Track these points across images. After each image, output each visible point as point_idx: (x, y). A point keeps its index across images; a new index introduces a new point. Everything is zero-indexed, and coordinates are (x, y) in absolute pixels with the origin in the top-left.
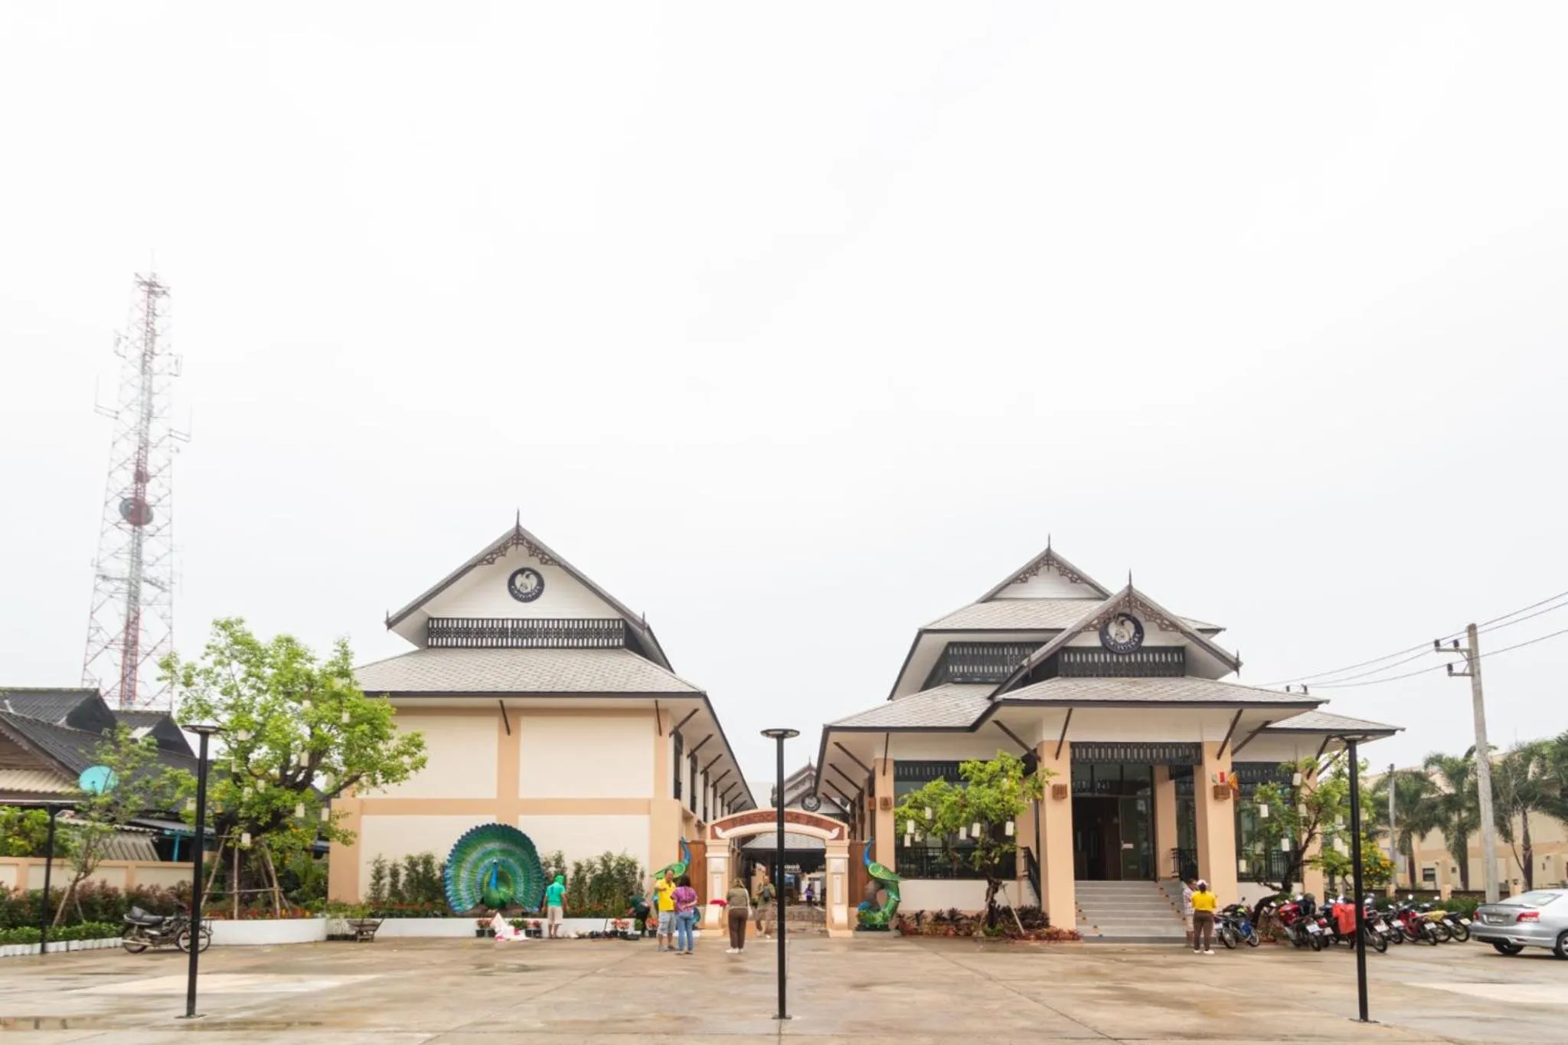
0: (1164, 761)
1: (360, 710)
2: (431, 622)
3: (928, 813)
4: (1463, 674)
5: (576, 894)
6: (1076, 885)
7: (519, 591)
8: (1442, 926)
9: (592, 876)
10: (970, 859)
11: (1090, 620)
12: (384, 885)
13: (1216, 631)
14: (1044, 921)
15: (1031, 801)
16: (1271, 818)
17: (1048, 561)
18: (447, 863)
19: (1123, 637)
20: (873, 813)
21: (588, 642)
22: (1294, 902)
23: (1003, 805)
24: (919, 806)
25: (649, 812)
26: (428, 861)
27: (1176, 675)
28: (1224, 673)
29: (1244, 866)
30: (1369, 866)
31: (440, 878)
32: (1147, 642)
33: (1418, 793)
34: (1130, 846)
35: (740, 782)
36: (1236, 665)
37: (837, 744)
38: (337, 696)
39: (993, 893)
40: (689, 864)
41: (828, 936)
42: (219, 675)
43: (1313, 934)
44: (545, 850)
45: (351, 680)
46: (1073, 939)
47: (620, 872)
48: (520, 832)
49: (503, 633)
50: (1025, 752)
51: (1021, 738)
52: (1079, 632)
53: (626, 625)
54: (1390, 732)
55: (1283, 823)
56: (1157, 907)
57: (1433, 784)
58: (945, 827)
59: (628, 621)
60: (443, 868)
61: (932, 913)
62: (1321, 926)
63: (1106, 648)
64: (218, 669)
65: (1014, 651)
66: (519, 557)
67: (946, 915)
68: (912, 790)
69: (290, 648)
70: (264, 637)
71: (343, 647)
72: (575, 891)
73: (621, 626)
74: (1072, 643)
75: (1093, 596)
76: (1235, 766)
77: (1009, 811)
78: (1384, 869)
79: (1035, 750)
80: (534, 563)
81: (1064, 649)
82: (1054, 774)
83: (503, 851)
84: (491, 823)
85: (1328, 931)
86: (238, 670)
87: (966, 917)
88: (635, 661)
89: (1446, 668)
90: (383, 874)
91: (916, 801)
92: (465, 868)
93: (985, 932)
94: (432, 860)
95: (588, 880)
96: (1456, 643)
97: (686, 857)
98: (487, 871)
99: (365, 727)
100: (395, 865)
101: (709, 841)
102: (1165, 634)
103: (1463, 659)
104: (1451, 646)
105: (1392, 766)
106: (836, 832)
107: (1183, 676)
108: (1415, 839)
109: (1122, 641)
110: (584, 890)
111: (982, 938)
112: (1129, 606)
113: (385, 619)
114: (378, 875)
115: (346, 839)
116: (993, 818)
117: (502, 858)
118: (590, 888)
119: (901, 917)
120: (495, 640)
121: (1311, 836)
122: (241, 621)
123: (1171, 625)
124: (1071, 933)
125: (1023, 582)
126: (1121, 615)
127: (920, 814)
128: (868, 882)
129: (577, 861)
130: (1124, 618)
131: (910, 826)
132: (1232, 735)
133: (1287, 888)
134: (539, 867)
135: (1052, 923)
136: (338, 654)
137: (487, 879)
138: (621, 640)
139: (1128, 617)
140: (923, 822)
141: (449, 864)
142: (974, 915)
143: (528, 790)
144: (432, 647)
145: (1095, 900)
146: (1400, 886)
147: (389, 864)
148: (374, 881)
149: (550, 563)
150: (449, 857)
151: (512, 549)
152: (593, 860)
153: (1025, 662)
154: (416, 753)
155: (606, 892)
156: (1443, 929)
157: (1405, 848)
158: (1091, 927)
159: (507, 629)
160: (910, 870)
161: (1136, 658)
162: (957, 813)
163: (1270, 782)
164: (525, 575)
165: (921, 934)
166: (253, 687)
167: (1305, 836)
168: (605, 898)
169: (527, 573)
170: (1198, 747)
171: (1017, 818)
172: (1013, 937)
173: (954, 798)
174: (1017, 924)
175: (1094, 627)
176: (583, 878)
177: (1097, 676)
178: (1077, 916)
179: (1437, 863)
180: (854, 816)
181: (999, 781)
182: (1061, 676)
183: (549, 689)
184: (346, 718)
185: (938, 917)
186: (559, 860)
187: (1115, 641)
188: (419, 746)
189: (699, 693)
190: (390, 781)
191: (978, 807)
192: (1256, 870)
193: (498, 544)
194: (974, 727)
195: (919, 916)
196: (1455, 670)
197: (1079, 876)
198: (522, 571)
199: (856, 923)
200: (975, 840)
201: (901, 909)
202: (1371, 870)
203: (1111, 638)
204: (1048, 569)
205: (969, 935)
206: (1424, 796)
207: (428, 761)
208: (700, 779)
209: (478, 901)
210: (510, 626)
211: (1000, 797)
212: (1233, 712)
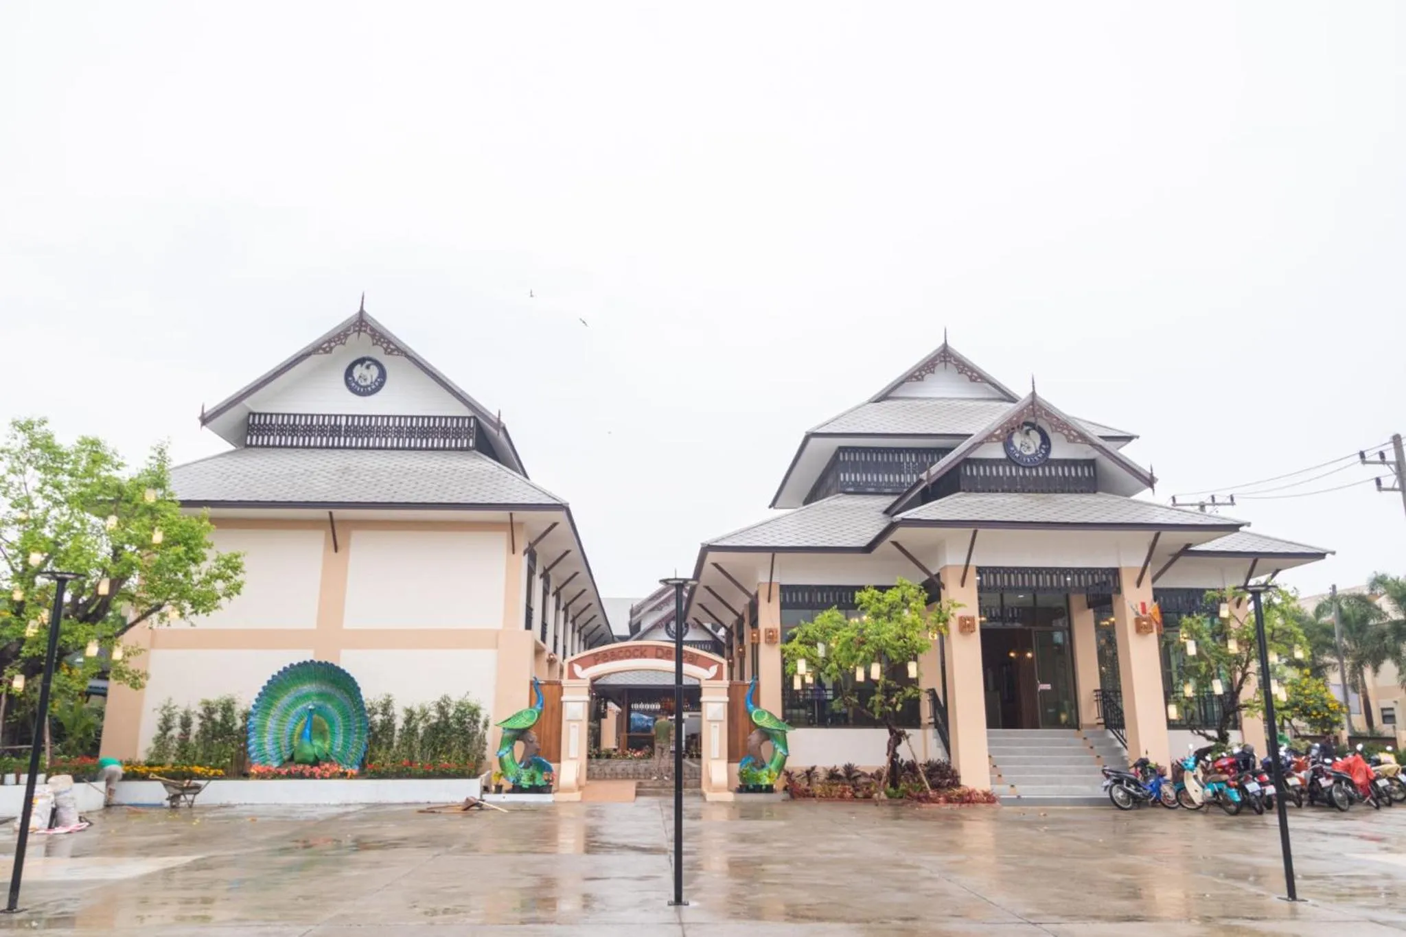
0: (1079, 590)
1: (176, 529)
2: (251, 417)
3: (821, 650)
4: (1393, 489)
5: (405, 748)
6: (989, 735)
7: (357, 383)
8: (1397, 783)
9: (426, 725)
10: (869, 705)
11: (992, 429)
12: (172, 738)
13: (1129, 438)
14: (955, 781)
15: (936, 637)
16: (1200, 656)
17: (945, 358)
18: (251, 709)
19: (1029, 448)
20: (755, 647)
21: (433, 442)
22: (1233, 756)
23: (905, 642)
24: (811, 643)
25: (497, 647)
26: (228, 708)
27: (1088, 492)
28: (1138, 490)
29: (1173, 712)
30: (1316, 709)
31: (241, 729)
32: (1055, 454)
33: (1364, 619)
34: (1048, 687)
35: (595, 604)
36: (1150, 482)
37: (716, 565)
38: (151, 510)
39: (896, 746)
40: (541, 710)
41: (705, 800)
42: (11, 484)
43: (1253, 794)
44: (371, 694)
45: (165, 490)
46: (988, 802)
47: (460, 721)
48: (343, 671)
49: (335, 431)
50: (927, 577)
51: (922, 561)
52: (981, 443)
53: (477, 423)
54: (1320, 556)
55: (1213, 661)
56: (1080, 762)
57: (1380, 609)
58: (840, 666)
59: (480, 419)
60: (246, 716)
61: (825, 769)
62: (1262, 784)
63: (1011, 460)
64: (11, 478)
65: (911, 457)
66: (360, 346)
67: (841, 772)
68: (802, 622)
69: (96, 453)
70: (66, 440)
71: (160, 453)
72: (405, 744)
73: (472, 425)
74: (975, 455)
75: (996, 396)
76: (1158, 594)
77: (912, 649)
78: (1332, 712)
79: (938, 575)
80: (378, 353)
81: (967, 461)
82: (960, 606)
83: (321, 695)
84: (308, 660)
85: (1271, 790)
86: (33, 478)
87: (864, 775)
88: (487, 464)
89: (1374, 482)
90: (171, 724)
91: (806, 635)
92: (273, 717)
93: (887, 793)
94: (233, 706)
95: (420, 731)
96: (1382, 455)
97: (538, 702)
98: (301, 718)
99: (181, 549)
100: (186, 713)
101: (565, 681)
102: (1073, 446)
103: (1392, 473)
104: (1378, 458)
105: (1334, 587)
106: (714, 670)
107: (1095, 492)
108: (1368, 672)
109: (1028, 453)
110: (417, 745)
111: (882, 801)
112: (1034, 416)
113: (199, 415)
114: (166, 726)
115: (136, 681)
116: (895, 657)
117: (320, 703)
118: (422, 741)
119: (788, 774)
120: (325, 439)
121: (1245, 675)
122: (44, 422)
123: (1078, 436)
124: (986, 794)
125: (918, 380)
126: (1026, 424)
127: (812, 651)
128: (750, 733)
129: (408, 707)
130: (1027, 428)
131: (802, 666)
132: (1152, 559)
133: (1223, 738)
134: (362, 715)
135: (963, 782)
136: (154, 462)
137: (298, 729)
138: (471, 441)
139: (1033, 426)
140: (815, 661)
141: (255, 711)
142: (874, 772)
143: (352, 620)
144: (251, 446)
145: (1011, 753)
146: (1357, 730)
147: (180, 711)
148: (160, 732)
149: (396, 353)
150: (254, 703)
151: (353, 337)
152: (427, 707)
153: (924, 476)
154: (232, 577)
155: (442, 747)
156: (1399, 786)
157: (1355, 684)
158: (1008, 786)
159: (340, 426)
160: (799, 716)
161: (1044, 471)
162: (854, 652)
163: (1195, 615)
164: (365, 365)
165: (814, 796)
166: (47, 497)
167: (1239, 675)
168: (440, 752)
169: (368, 363)
170: (1116, 572)
171: (920, 657)
172: (919, 799)
173: (850, 634)
174: (923, 783)
175: (997, 437)
176: (415, 729)
177: (1003, 491)
178: (991, 772)
179: (1396, 702)
180: (731, 648)
181: (899, 613)
182: (964, 491)
183: (387, 499)
184: (158, 537)
185: (833, 775)
186: (386, 706)
187: (1020, 452)
188: (236, 569)
189: (561, 505)
190: (200, 611)
191: (877, 645)
192: (1189, 717)
193: (339, 331)
194: (869, 548)
195: (810, 773)
196: (1384, 485)
197: (991, 724)
198: (361, 361)
199: (738, 783)
200: (876, 683)
201: (789, 765)
202: (1319, 713)
203: (1016, 449)
204: (946, 365)
205: (868, 797)
206: (1372, 622)
207: (244, 586)
208: (552, 601)
209: (286, 757)
210: (344, 423)
211: (901, 632)
212: (1151, 535)
